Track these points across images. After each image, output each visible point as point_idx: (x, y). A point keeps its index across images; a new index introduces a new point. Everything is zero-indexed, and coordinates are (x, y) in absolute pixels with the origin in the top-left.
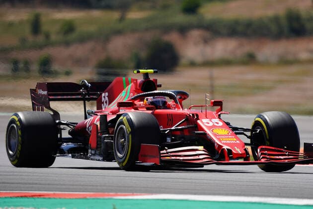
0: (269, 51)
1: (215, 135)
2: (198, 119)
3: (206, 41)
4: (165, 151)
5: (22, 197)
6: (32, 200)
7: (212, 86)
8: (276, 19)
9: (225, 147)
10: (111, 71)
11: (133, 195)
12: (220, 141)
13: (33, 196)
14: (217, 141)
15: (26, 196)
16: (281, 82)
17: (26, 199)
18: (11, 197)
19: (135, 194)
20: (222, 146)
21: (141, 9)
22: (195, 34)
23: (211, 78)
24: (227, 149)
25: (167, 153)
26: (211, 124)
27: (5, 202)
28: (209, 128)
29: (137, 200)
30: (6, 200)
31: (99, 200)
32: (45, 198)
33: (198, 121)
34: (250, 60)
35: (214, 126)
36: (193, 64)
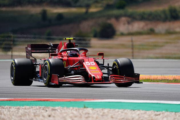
0: (161, 27)
1: (90, 70)
2: (84, 62)
3: (129, 23)
4: (64, 78)
5: (39, 101)
6: (43, 102)
7: (133, 45)
8: (164, 12)
9: (93, 76)
10: (82, 38)
11: (94, 100)
12: (91, 72)
13: (44, 100)
14: (89, 73)
15: (41, 101)
16: (167, 43)
17: (41, 102)
18: (34, 101)
19: (95, 99)
20: (91, 75)
21: (96, 7)
22: (123, 19)
23: (132, 41)
24: (93, 77)
25: (65, 78)
26: (89, 64)
27: (31, 103)
28: (88, 66)
29: (96, 102)
30: (31, 102)
31: (77, 103)
32: (50, 102)
33: (84, 63)
34: (151, 32)
35: (91, 65)
36: (122, 34)
